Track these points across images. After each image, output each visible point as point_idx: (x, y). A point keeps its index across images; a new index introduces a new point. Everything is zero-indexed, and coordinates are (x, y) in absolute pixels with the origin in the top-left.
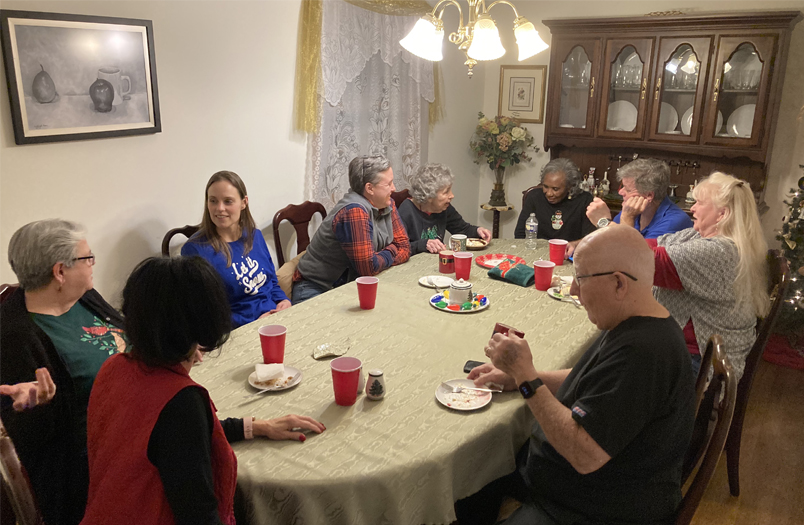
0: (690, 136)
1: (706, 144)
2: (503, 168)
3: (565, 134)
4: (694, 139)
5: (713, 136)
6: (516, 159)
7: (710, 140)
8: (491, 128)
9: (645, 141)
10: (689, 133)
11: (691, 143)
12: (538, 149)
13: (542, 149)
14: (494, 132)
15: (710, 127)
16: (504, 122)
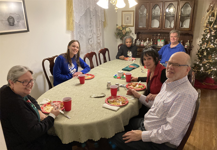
3: (140, 29)
7: (179, 29)
8: (120, 28)
9: (162, 30)
10: (173, 27)
12: (133, 34)
15: (178, 26)
16: (123, 27)
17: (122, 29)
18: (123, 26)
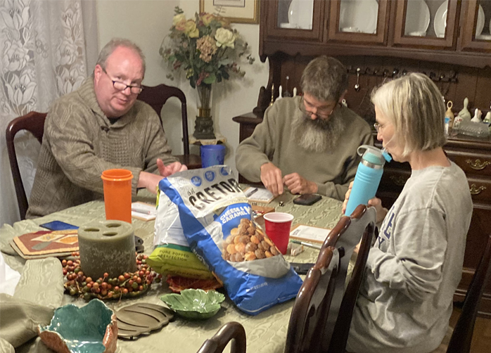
0: (445, 39)
1: (465, 49)
2: (209, 86)
3: (286, 38)
4: (449, 43)
5: (473, 38)
6: (225, 74)
7: (469, 44)
8: (187, 29)
9: (389, 47)
10: (443, 36)
11: (446, 48)
12: (253, 60)
13: (258, 59)
14: (192, 35)
15: (469, 28)
16: (207, 21)
17: (196, 34)
18: (204, 19)
